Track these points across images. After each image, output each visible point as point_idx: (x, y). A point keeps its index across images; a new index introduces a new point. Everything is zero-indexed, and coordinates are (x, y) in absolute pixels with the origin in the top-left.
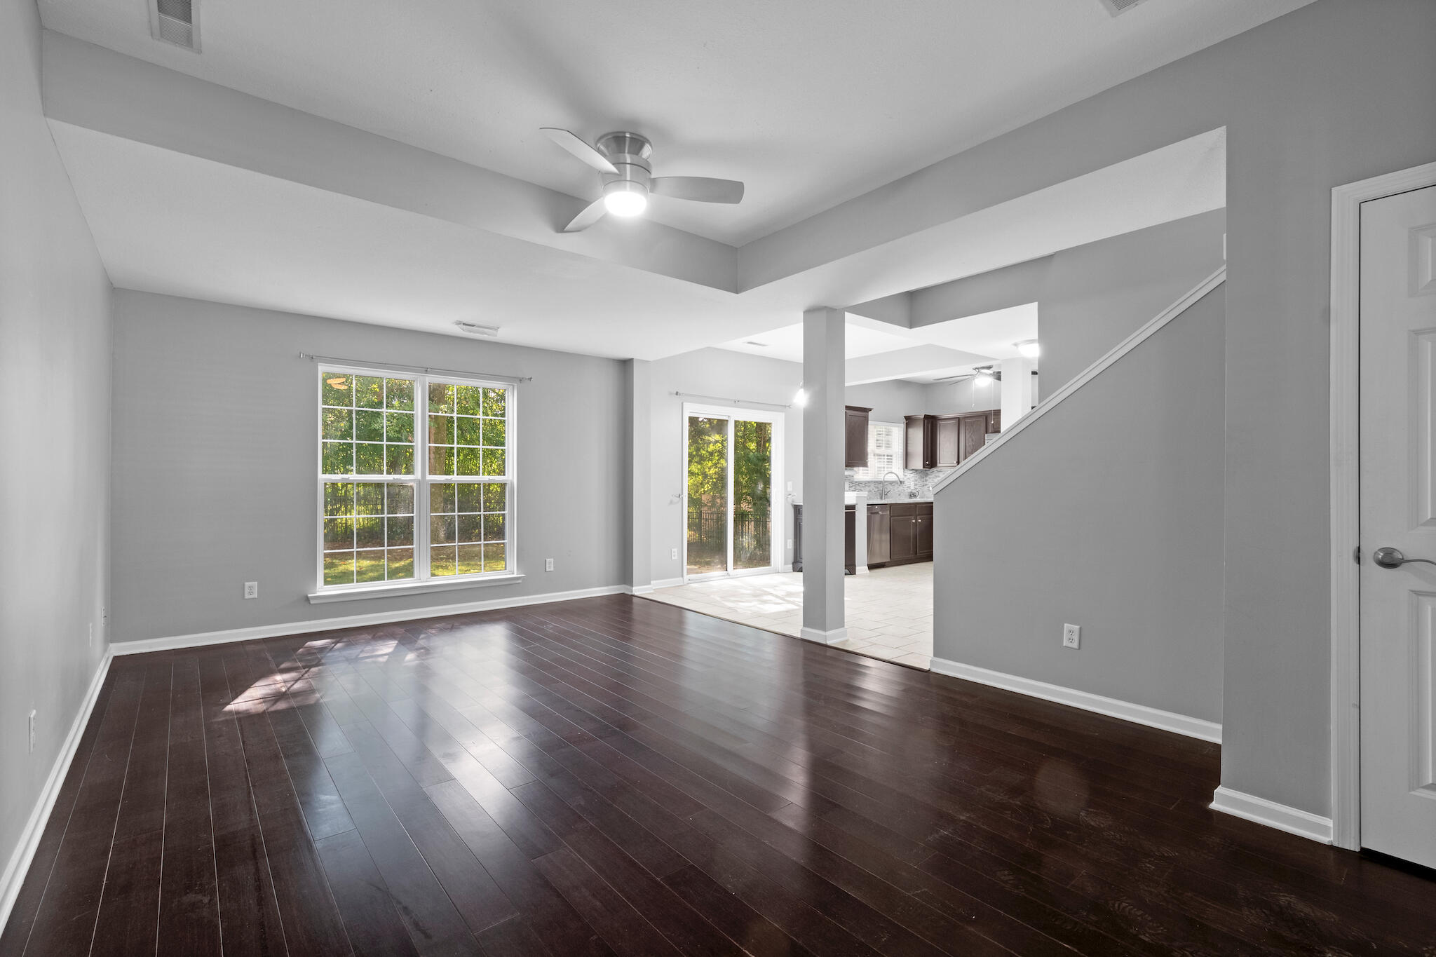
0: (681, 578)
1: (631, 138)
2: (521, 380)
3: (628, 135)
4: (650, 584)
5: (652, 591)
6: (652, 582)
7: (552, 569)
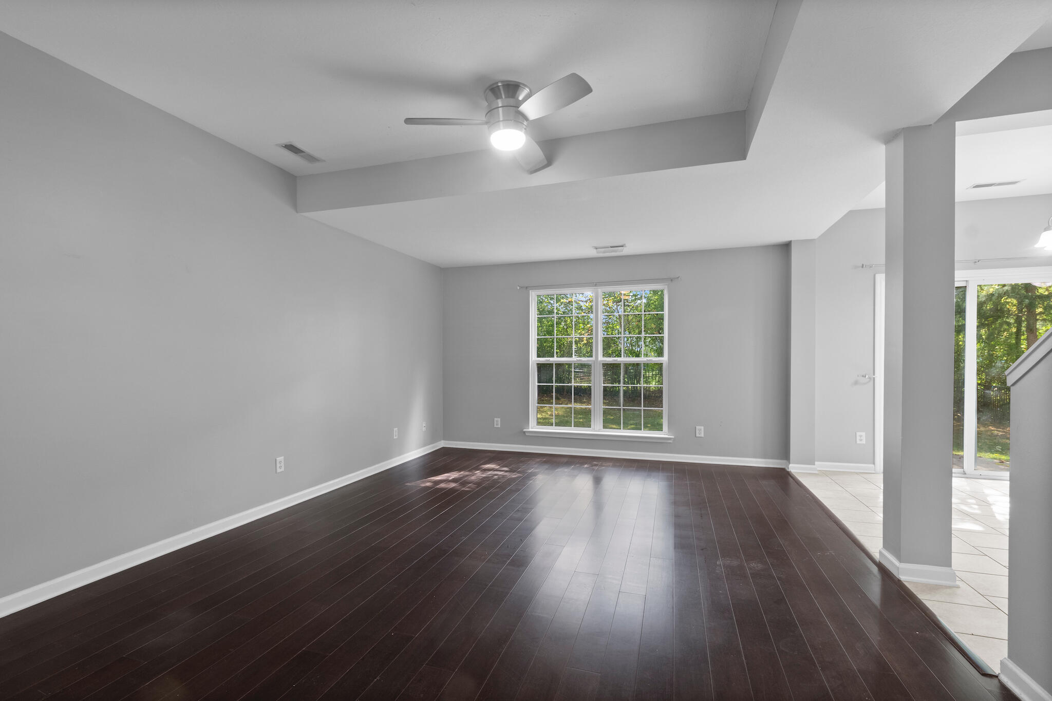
0: (873, 466)
1: (503, 85)
2: (672, 280)
3: (500, 84)
4: (814, 464)
5: (817, 472)
6: (816, 463)
7: (702, 435)
